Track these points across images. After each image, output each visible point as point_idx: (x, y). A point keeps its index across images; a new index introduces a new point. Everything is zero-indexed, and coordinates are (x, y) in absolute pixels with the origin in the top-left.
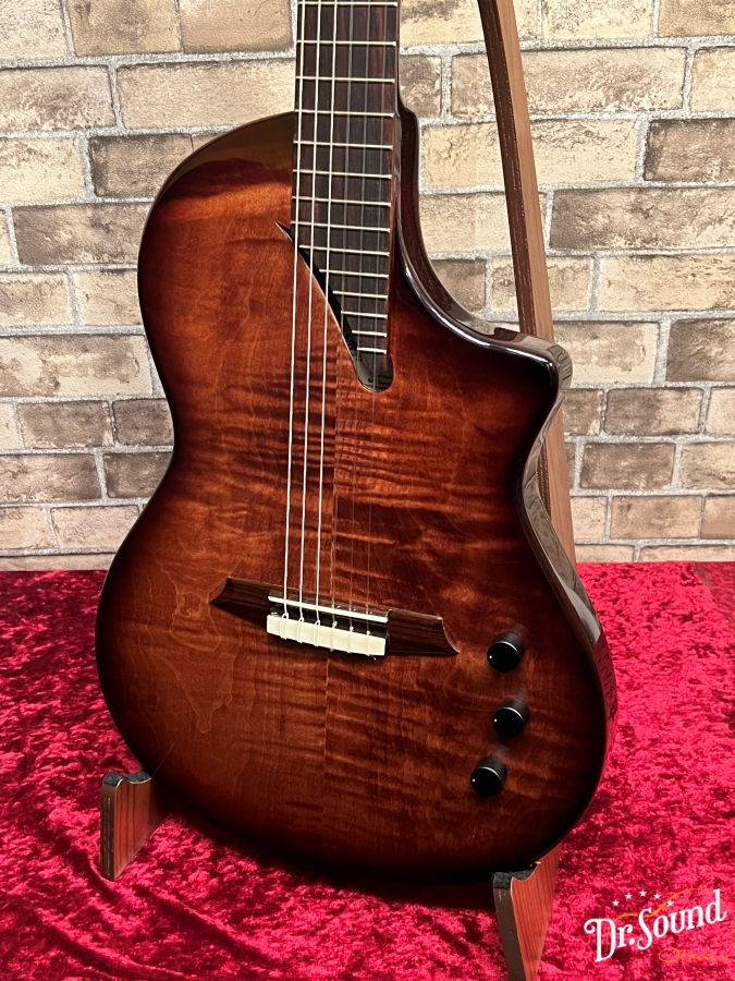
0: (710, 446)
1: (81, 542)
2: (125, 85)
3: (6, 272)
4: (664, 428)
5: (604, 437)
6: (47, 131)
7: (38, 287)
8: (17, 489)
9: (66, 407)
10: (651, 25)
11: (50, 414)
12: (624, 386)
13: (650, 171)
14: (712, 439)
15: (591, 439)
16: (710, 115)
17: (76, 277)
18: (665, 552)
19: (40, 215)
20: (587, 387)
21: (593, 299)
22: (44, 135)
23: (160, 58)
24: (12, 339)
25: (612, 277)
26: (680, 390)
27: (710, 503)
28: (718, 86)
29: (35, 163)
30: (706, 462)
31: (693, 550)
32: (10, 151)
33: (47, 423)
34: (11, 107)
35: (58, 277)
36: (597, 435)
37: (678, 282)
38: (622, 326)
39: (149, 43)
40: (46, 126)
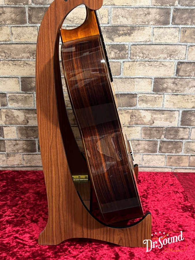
0: (191, 143)
1: (30, 164)
3: (18, 93)
4: (180, 138)
5: (165, 139)
6: (31, 59)
7: (25, 97)
8: (15, 149)
9: (30, 128)
10: (178, 40)
11: (25, 129)
12: (170, 127)
13: (178, 74)
14: (192, 141)
15: (162, 140)
16: (192, 61)
18: (180, 170)
19: (27, 79)
20: (161, 126)
21: (163, 105)
24: (18, 110)
25: (168, 99)
26: (184, 128)
27: (191, 158)
28: (194, 55)
29: (28, 66)
30: (190, 147)
31: (187, 170)
32: (22, 63)
33: (24, 132)
34: (23, 53)
35: (31, 95)
36: (163, 139)
37: (184, 101)
38: (170, 112)
40: (31, 58)
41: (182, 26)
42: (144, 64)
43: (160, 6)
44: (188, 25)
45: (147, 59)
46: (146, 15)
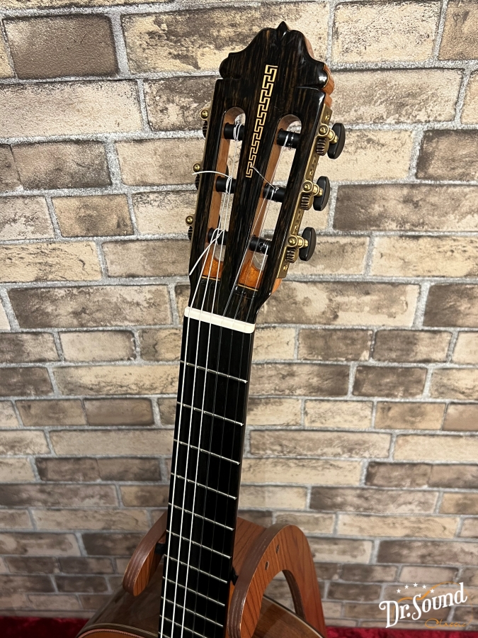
1: (45, 607)
2: (55, 438)
4: (375, 579)
5: (341, 581)
7: (11, 514)
9: (32, 559)
10: (371, 423)
11: (23, 561)
12: (353, 563)
13: (369, 482)
15: (334, 581)
16: (405, 461)
17: (33, 512)
19: (10, 487)
20: (331, 562)
22: (9, 456)
23: (75, 428)
25: (346, 522)
26: (385, 566)
28: (411, 450)
29: (5, 467)
33: (22, 564)
35: (22, 511)
36: (337, 580)
37: (384, 526)
38: (351, 542)
39: (68, 421)
40: (9, 453)
41: (380, 399)
42: (286, 464)
43: (320, 360)
44: (396, 396)
45: (292, 455)
46: (284, 377)
